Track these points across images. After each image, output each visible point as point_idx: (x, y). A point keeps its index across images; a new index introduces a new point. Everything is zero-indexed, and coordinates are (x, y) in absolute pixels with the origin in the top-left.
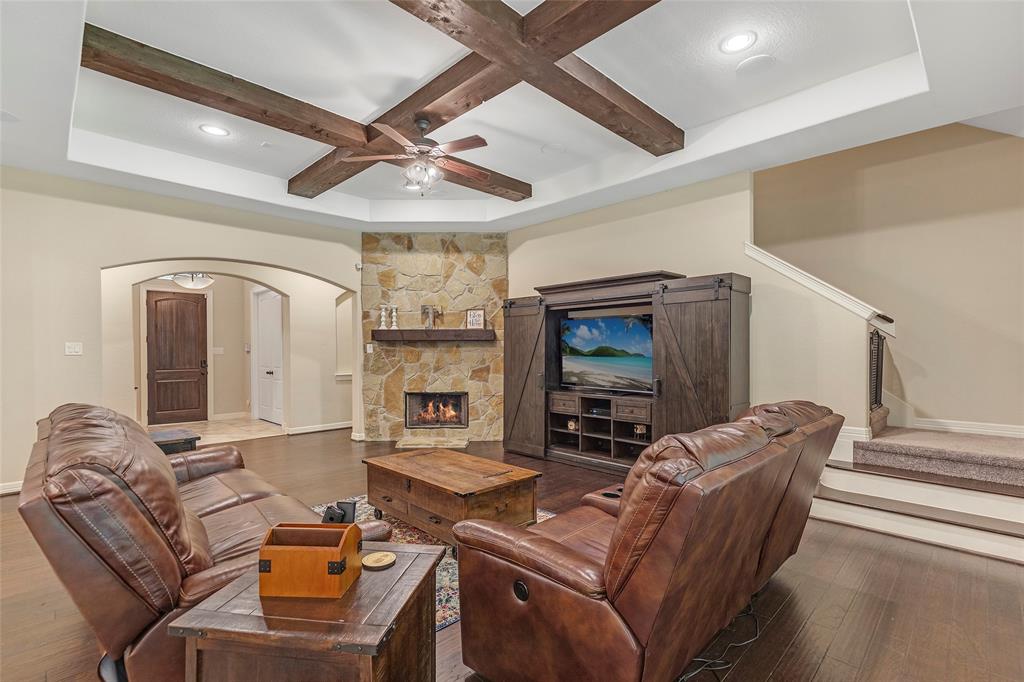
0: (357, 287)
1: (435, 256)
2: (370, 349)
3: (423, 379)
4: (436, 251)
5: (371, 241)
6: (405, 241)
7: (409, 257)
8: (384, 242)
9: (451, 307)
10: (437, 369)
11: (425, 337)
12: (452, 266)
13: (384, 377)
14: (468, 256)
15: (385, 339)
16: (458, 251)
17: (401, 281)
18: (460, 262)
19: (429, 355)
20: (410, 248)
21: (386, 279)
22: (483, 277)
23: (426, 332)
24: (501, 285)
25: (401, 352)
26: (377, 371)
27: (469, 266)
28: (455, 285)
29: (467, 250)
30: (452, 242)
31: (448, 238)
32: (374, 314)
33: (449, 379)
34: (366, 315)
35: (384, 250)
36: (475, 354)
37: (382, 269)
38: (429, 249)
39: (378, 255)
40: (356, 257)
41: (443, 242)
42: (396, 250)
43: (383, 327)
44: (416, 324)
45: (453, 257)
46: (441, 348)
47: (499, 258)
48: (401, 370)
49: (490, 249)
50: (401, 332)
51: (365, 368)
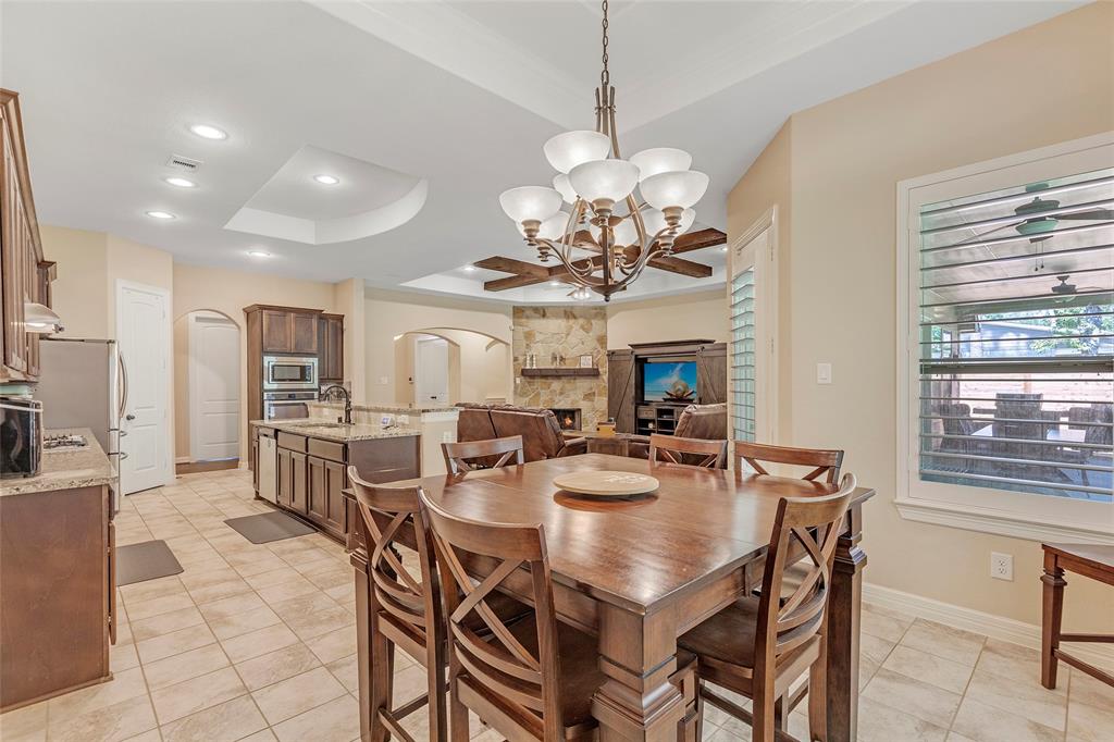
0: (510, 341)
1: (560, 321)
2: (518, 381)
3: (552, 401)
4: (560, 317)
5: (519, 312)
6: (541, 311)
7: (543, 322)
8: (528, 313)
9: (570, 353)
10: (561, 394)
11: (554, 373)
12: (572, 327)
13: (527, 399)
14: (581, 321)
15: (528, 375)
16: (575, 317)
17: (539, 337)
18: (576, 325)
19: (556, 385)
20: (544, 316)
21: (529, 336)
22: (591, 334)
23: (556, 370)
24: (602, 340)
25: (538, 382)
26: (523, 394)
27: (582, 327)
28: (573, 339)
29: (581, 317)
30: (571, 313)
31: (568, 310)
32: (521, 359)
33: (569, 400)
34: (516, 359)
35: (527, 317)
36: (585, 384)
37: (527, 329)
38: (557, 316)
39: (524, 320)
40: (509, 322)
41: (565, 312)
42: (536, 318)
43: (528, 367)
44: (547, 365)
45: (571, 321)
46: (564, 380)
47: (601, 322)
48: (538, 394)
49: (596, 316)
50: (540, 370)
51: (515, 393)
